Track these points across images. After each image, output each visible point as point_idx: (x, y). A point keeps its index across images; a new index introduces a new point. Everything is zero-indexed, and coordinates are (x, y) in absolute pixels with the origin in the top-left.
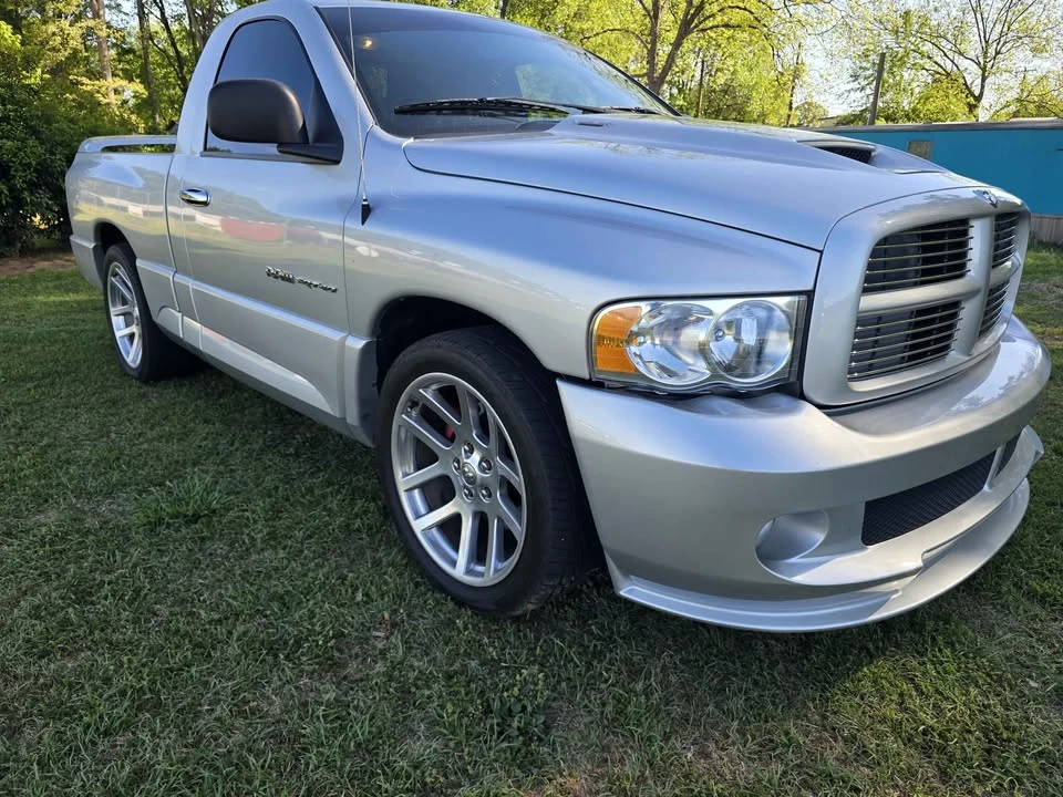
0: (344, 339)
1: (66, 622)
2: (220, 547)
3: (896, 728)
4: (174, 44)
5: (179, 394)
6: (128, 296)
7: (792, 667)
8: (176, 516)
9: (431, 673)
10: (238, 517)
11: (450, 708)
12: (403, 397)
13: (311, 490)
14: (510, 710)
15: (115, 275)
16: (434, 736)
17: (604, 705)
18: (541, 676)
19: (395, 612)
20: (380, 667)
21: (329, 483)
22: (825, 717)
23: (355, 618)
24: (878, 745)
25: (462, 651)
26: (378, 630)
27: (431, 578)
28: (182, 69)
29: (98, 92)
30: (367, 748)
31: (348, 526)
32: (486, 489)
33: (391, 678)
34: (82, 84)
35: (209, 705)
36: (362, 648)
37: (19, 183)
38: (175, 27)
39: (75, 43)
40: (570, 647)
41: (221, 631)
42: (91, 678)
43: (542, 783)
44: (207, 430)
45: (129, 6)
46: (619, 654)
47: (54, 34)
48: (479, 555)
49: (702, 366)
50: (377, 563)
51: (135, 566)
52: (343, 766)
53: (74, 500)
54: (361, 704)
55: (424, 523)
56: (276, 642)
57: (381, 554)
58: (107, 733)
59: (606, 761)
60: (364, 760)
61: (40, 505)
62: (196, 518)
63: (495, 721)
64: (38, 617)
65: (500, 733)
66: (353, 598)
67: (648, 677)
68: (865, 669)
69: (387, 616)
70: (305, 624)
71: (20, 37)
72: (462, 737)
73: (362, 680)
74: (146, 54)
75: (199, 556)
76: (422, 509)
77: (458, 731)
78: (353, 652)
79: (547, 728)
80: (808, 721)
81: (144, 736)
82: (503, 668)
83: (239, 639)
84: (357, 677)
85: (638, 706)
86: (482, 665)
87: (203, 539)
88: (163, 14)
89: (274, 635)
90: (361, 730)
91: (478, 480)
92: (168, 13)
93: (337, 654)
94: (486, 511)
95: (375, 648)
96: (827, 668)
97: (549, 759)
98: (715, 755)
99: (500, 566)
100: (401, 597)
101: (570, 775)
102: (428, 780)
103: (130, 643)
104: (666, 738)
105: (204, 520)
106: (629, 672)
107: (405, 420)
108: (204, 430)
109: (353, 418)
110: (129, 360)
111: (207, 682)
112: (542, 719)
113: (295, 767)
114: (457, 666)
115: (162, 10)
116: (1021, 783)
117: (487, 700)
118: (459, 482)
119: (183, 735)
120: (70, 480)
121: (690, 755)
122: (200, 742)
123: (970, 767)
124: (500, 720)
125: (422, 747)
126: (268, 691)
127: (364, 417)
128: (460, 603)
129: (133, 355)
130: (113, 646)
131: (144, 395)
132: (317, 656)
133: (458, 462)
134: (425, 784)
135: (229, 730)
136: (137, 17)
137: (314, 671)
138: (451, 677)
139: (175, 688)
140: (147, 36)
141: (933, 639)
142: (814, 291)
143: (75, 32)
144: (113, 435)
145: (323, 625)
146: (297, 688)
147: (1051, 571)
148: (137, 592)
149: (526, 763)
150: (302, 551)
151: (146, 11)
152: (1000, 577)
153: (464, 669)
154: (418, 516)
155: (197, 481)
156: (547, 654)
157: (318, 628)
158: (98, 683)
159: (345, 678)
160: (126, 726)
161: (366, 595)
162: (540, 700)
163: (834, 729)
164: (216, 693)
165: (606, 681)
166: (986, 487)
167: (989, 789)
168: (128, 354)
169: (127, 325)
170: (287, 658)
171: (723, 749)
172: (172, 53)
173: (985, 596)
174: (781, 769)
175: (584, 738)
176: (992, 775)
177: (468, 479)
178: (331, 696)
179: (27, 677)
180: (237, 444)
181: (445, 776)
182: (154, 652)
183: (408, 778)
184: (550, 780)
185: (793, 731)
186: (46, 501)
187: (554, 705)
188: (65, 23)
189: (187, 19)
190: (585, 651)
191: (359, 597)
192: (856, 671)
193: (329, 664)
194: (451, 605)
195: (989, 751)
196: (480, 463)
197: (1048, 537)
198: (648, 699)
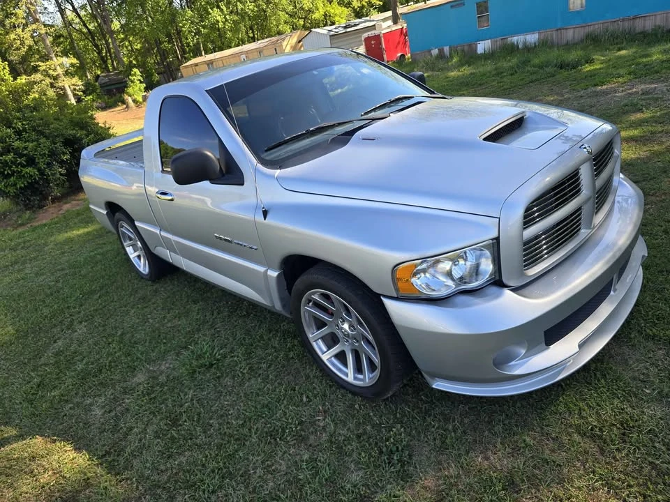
0: (266, 271)
1: (173, 438)
2: (228, 381)
3: (578, 429)
4: (85, 25)
5: (174, 285)
6: (132, 236)
7: (524, 403)
8: (201, 366)
9: (350, 436)
10: (231, 361)
11: (363, 455)
12: (304, 299)
13: (261, 337)
14: (391, 450)
15: (122, 227)
16: (360, 469)
17: (435, 439)
18: (402, 430)
19: (324, 405)
20: (325, 437)
21: (270, 331)
22: (542, 428)
23: (306, 412)
24: (569, 440)
25: (361, 421)
26: (319, 416)
27: (336, 382)
28: (94, 39)
29: (50, 69)
30: (331, 481)
31: (287, 356)
32: (355, 339)
33: (331, 442)
34: (40, 66)
35: (253, 470)
36: (314, 428)
37: (42, 166)
38: (82, 13)
39: (29, 42)
40: (413, 410)
41: (246, 431)
42: (196, 466)
43: (413, 485)
44: (197, 308)
45: (52, 8)
46: (438, 411)
47: (15, 39)
48: (359, 369)
49: (450, 283)
50: (308, 377)
51: (192, 400)
52: (323, 491)
53: (148, 366)
54: (322, 459)
55: (327, 356)
56: (272, 431)
57: (308, 371)
58: (213, 492)
59: (441, 469)
60: (331, 487)
61: (133, 372)
62: (211, 365)
63: (386, 457)
64: (159, 437)
65: (389, 463)
66: (302, 400)
67: (454, 421)
68: (561, 398)
69: (321, 408)
70: (284, 419)
71: (7, 63)
72: (372, 468)
73: (318, 445)
74: (70, 34)
75: (220, 388)
76: (325, 349)
77: (369, 465)
78: (310, 430)
79: (410, 456)
80: (535, 432)
81: (231, 491)
82: (383, 427)
83: (256, 433)
84: (316, 444)
85: (452, 438)
86: (373, 428)
87: (219, 377)
88: (73, 7)
89: (271, 428)
90: (326, 472)
91: (350, 336)
92: (76, 6)
93: (303, 433)
94: (358, 349)
95: (319, 426)
96: (542, 400)
97: (414, 473)
98: (492, 458)
99: (371, 376)
100: (325, 395)
101: (426, 479)
102: (362, 493)
103: (206, 444)
104: (467, 453)
105: (215, 366)
106: (444, 419)
107: (307, 309)
108: (196, 307)
109: (278, 306)
110: (141, 269)
111: (248, 459)
112: (407, 452)
113: (301, 495)
114: (361, 431)
115: (72, 4)
116: (639, 449)
117: (379, 447)
118: (340, 335)
119: (247, 487)
120: (142, 354)
121: (479, 459)
122: (255, 489)
123: (614, 445)
124: (387, 456)
125: (356, 476)
126: (277, 459)
127: (284, 306)
128: (354, 394)
129: (143, 266)
130: (199, 446)
131: (156, 291)
132: (294, 436)
133: (338, 326)
134: (361, 495)
135: (266, 481)
136: (58, 13)
137: (294, 444)
138: (360, 437)
139: (235, 464)
140: (68, 24)
141: (595, 374)
142: (499, 237)
143: (27, 35)
144: (151, 321)
145: (292, 418)
146: (289, 454)
147: (658, 319)
148: (199, 414)
149: (405, 477)
150: (268, 376)
151: (63, 8)
152: (630, 329)
153: (365, 432)
154: (324, 353)
155: (204, 343)
156: (403, 415)
157: (290, 421)
158: (200, 468)
159: (310, 445)
160: (220, 487)
161: (307, 397)
162: (404, 443)
163: (547, 434)
164: (254, 463)
165: (434, 427)
166: (612, 293)
167: (623, 455)
168: (140, 267)
169: (135, 251)
170: (280, 439)
171: (495, 454)
172: (85, 30)
173: (623, 341)
174: (523, 460)
175: (429, 458)
176: (625, 447)
177: (345, 335)
178: (306, 457)
179: (167, 470)
180: (215, 313)
181: (370, 490)
182: (220, 447)
183: (353, 492)
184: (417, 483)
185: (528, 439)
186: (135, 369)
187: (411, 443)
188: (19, 30)
189: (89, 7)
190: (421, 411)
191: (305, 399)
192: (556, 400)
193: (302, 439)
194: (350, 396)
195: (624, 434)
196: (349, 328)
197: (658, 296)
198: (455, 434)
